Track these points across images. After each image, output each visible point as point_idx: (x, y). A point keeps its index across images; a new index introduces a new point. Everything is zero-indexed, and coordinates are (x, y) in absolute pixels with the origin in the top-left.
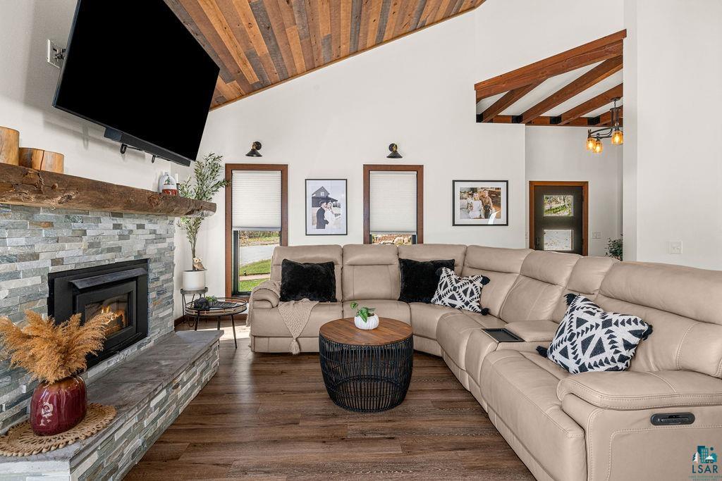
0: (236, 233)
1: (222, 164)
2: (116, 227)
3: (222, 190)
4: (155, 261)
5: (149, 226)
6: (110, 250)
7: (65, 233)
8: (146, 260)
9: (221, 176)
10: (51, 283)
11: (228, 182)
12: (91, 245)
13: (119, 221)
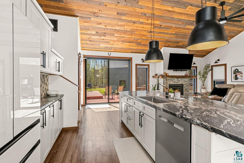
0: (214, 81)
1: (210, 66)
2: (177, 80)
3: (210, 71)
4: (185, 85)
5: (183, 80)
6: (176, 83)
7: (171, 80)
8: (183, 84)
9: (210, 68)
10: (169, 85)
11: (212, 70)
12: (174, 82)
13: (178, 79)
